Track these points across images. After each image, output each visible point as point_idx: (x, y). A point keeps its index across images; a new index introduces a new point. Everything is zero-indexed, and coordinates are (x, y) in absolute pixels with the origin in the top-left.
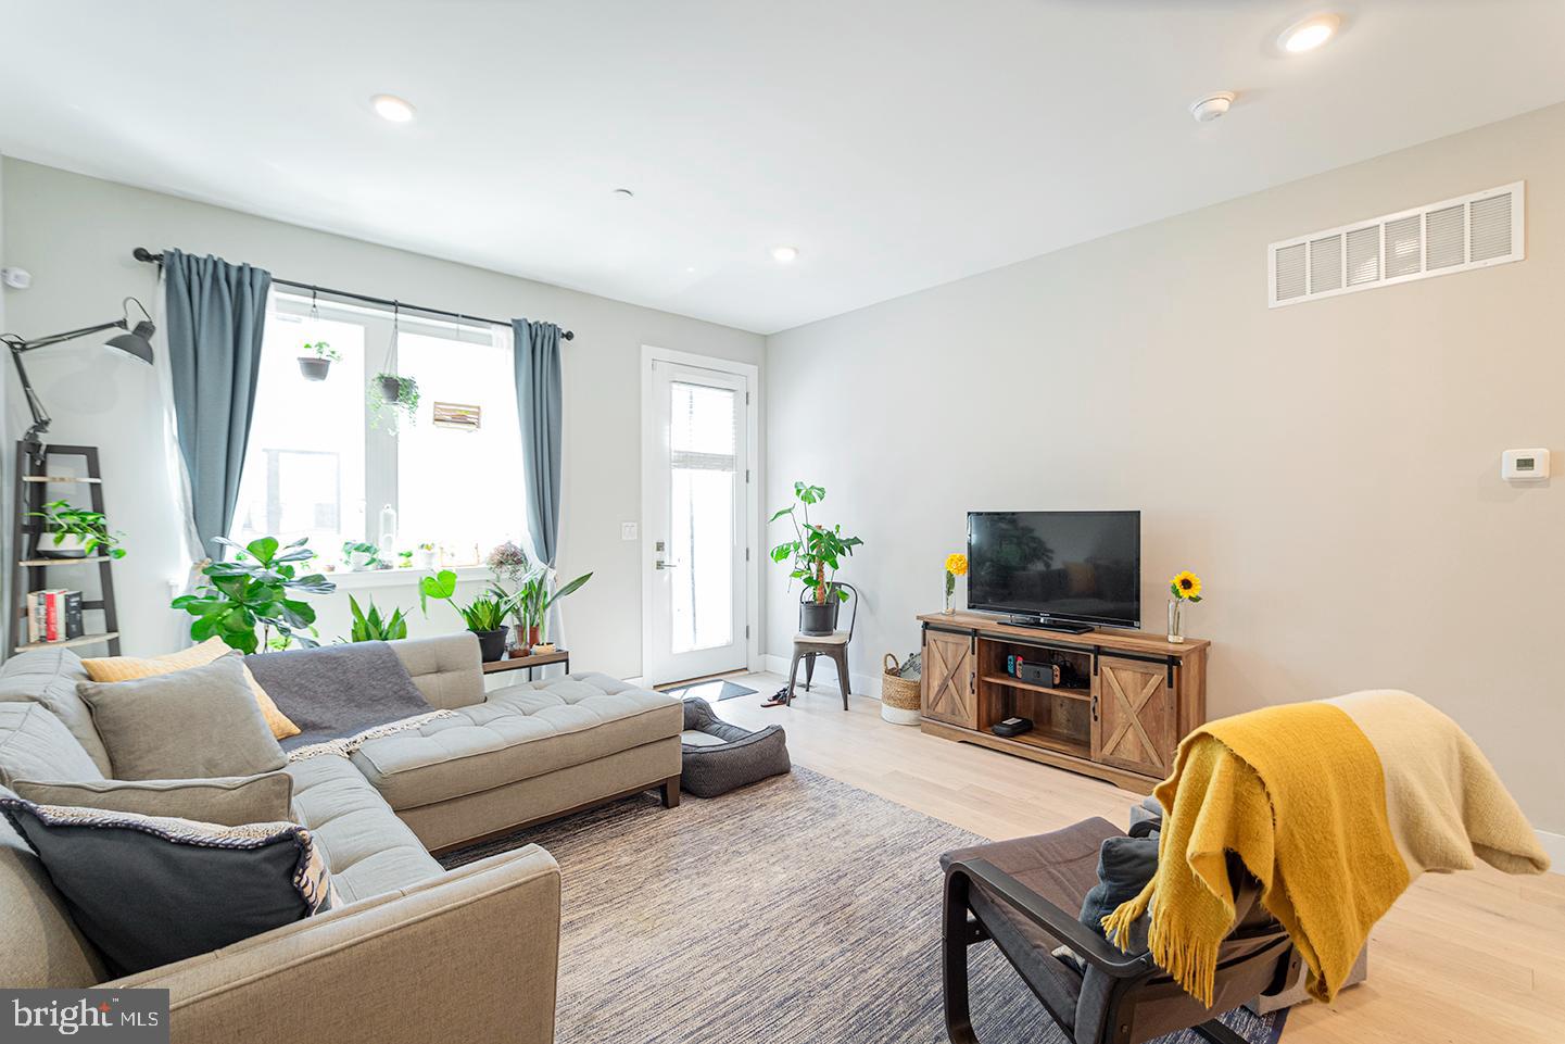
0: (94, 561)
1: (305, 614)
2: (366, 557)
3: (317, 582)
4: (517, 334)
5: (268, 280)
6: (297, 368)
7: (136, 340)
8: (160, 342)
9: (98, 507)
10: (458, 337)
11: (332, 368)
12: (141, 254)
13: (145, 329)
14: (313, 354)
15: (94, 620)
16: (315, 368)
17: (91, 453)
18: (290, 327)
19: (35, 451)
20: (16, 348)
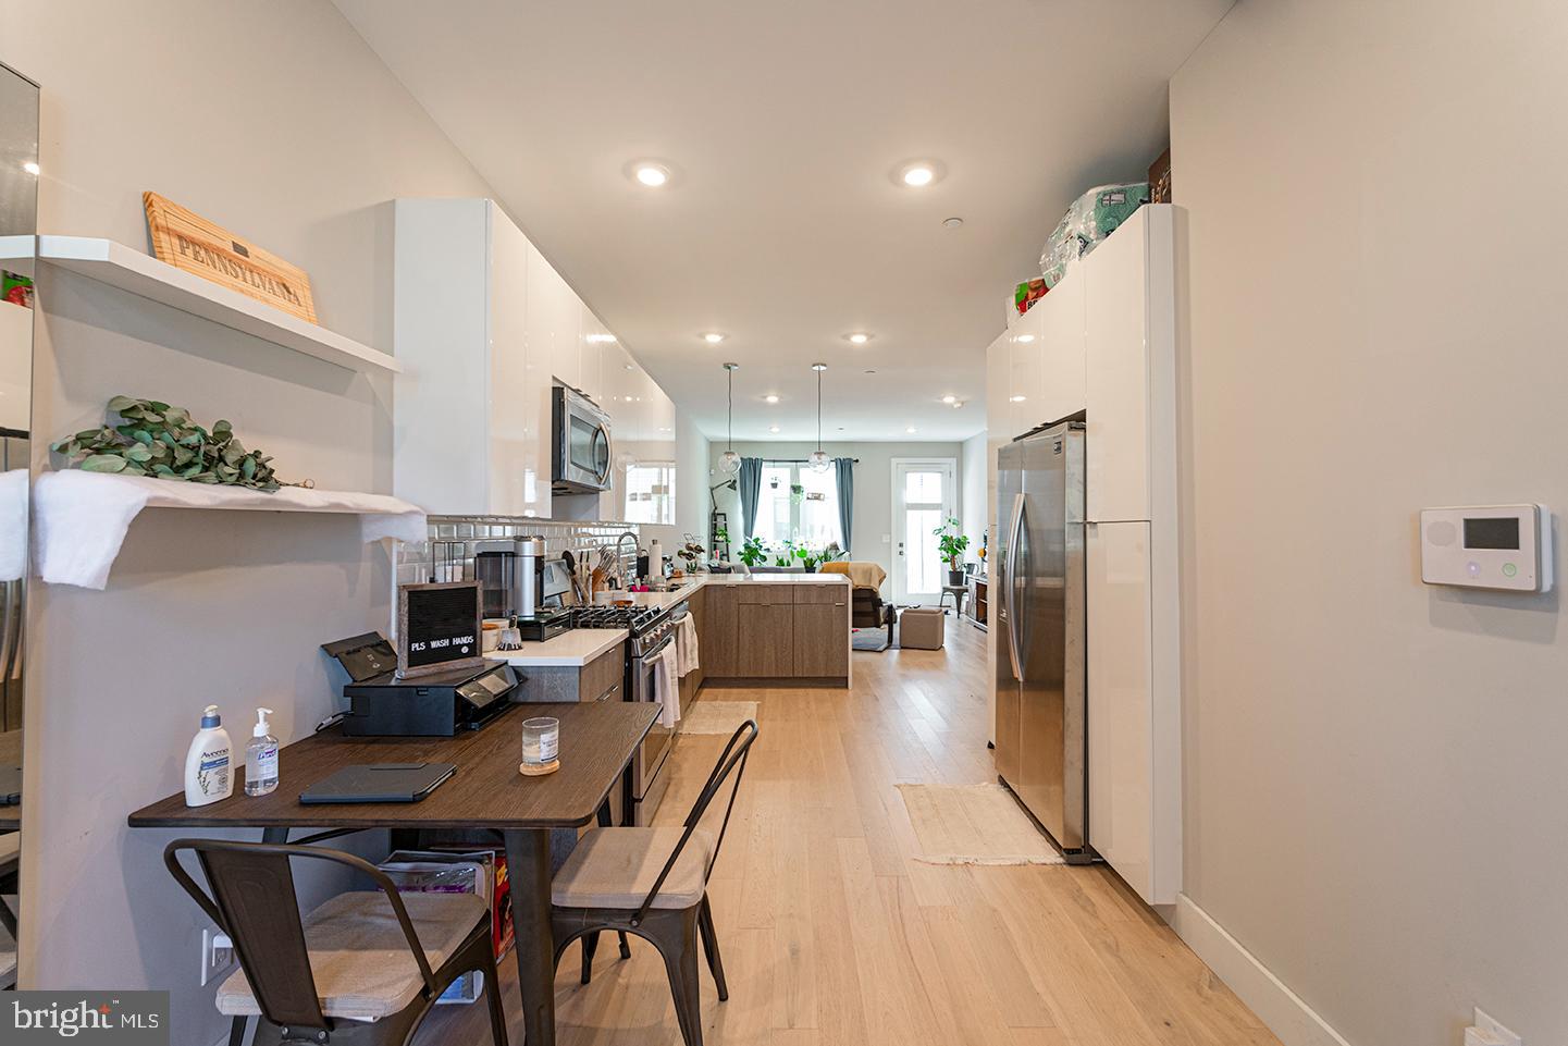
0: (725, 543)
3: (768, 550)
4: (837, 464)
5: (762, 461)
6: (771, 486)
7: (732, 486)
8: (738, 485)
9: (727, 530)
11: (779, 485)
12: (736, 461)
13: (735, 481)
14: (774, 482)
16: (774, 485)
17: (724, 514)
18: (768, 473)
19: (714, 516)
20: (712, 489)
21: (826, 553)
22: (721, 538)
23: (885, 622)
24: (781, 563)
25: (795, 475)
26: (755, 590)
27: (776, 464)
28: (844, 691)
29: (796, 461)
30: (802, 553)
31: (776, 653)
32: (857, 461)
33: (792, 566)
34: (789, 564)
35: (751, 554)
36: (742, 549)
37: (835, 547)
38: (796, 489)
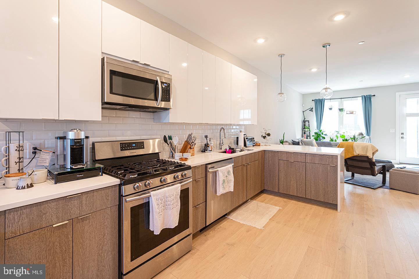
0: (309, 132)
1: (324, 138)
2: (337, 133)
3: (326, 135)
4: (362, 98)
5: (325, 99)
6: (329, 109)
7: (311, 110)
8: (314, 110)
9: (309, 127)
10: (351, 100)
11: (333, 108)
12: (313, 100)
13: (312, 108)
14: (330, 107)
15: (309, 137)
16: (331, 109)
17: (308, 121)
18: (327, 104)
19: (304, 121)
20: (303, 112)
21: (354, 137)
22: (306, 130)
23: (380, 173)
24: (332, 140)
25: (341, 104)
26: (287, 154)
27: (331, 100)
28: (334, 211)
29: (341, 98)
30: (342, 136)
31: (297, 185)
32: (374, 96)
33: (337, 142)
34: (336, 141)
35: (318, 137)
36: (314, 134)
37: (362, 134)
38: (341, 110)
